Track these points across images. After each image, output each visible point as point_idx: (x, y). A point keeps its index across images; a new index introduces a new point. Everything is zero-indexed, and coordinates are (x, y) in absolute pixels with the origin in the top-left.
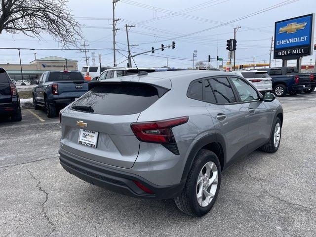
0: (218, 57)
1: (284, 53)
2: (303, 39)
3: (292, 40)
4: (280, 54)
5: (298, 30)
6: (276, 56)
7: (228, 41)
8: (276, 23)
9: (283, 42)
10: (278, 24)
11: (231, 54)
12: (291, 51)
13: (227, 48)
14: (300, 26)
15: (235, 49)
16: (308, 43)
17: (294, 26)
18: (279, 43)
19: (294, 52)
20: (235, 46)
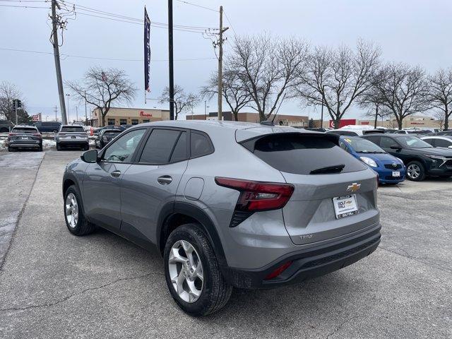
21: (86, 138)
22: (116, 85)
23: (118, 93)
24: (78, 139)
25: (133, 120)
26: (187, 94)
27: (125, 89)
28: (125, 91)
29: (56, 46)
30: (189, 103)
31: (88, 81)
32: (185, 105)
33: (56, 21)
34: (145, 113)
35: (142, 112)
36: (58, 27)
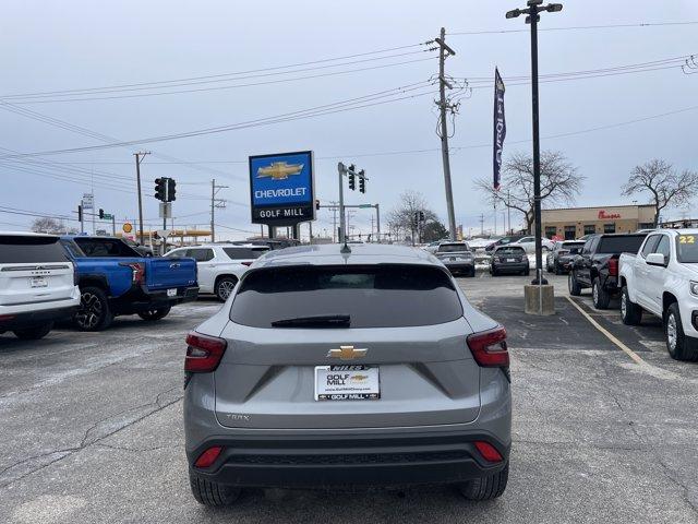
0: (101, 211)
1: (270, 214)
2: (300, 192)
3: (282, 193)
4: (262, 214)
5: (290, 175)
6: (256, 219)
7: (157, 181)
8: (251, 158)
9: (267, 194)
10: (256, 162)
11: (165, 207)
12: (282, 212)
13: (157, 196)
14: (295, 169)
15: (172, 198)
16: (307, 199)
17: (283, 169)
18: (259, 195)
19: (287, 213)
20: (172, 192)
21: (469, 260)
22: (549, 176)
23: (552, 187)
24: (459, 261)
25: (585, 226)
26: (679, 174)
27: (562, 180)
28: (562, 183)
29: (444, 139)
30: (682, 190)
31: (508, 176)
32: (674, 192)
33: (443, 105)
34: (607, 213)
35: (602, 213)
36: (448, 113)
